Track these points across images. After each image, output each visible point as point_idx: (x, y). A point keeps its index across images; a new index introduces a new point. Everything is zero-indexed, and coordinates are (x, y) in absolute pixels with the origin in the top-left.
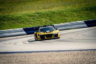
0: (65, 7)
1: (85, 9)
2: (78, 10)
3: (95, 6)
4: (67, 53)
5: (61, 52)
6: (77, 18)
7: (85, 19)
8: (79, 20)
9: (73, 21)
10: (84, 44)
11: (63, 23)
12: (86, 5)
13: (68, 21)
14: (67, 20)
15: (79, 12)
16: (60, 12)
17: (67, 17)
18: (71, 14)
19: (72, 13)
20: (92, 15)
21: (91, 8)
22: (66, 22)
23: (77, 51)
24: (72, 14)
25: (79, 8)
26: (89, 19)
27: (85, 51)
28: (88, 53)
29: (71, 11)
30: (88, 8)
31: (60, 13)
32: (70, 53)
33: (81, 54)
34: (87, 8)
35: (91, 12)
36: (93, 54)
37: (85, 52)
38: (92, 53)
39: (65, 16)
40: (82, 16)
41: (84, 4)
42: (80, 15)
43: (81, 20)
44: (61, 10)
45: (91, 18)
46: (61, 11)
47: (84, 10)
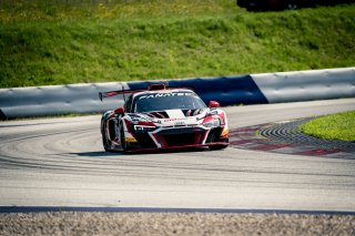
0: (49, 13)
1: (136, 30)
2: (106, 32)
3: (177, 23)
4: (47, 221)
5: (20, 214)
6: (99, 68)
7: (131, 76)
8: (109, 80)
9: (78, 81)
10: (124, 183)
11: (36, 84)
12: (141, 13)
13: (56, 77)
14: (52, 73)
15: (111, 41)
16: (25, 37)
17: (57, 59)
18: (74, 48)
19: (76, 43)
20: (163, 59)
21: (162, 27)
22: (49, 81)
23: (89, 215)
24: (78, 49)
25: (111, 25)
26: (152, 75)
27: (125, 215)
28: (138, 225)
29: (75, 37)
30: (148, 29)
31: (22, 41)
32: (57, 219)
33: (106, 226)
34: (143, 28)
35: (161, 44)
36: (157, 230)
37: (124, 220)
38: (156, 226)
39: (48, 55)
40: (120, 61)
41: (132, 9)
42: (112, 53)
43: (116, 80)
44: (29, 26)
45: (158, 71)
46: (29, 34)
47: (132, 35)
